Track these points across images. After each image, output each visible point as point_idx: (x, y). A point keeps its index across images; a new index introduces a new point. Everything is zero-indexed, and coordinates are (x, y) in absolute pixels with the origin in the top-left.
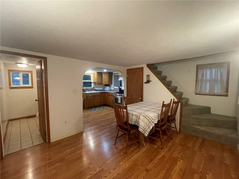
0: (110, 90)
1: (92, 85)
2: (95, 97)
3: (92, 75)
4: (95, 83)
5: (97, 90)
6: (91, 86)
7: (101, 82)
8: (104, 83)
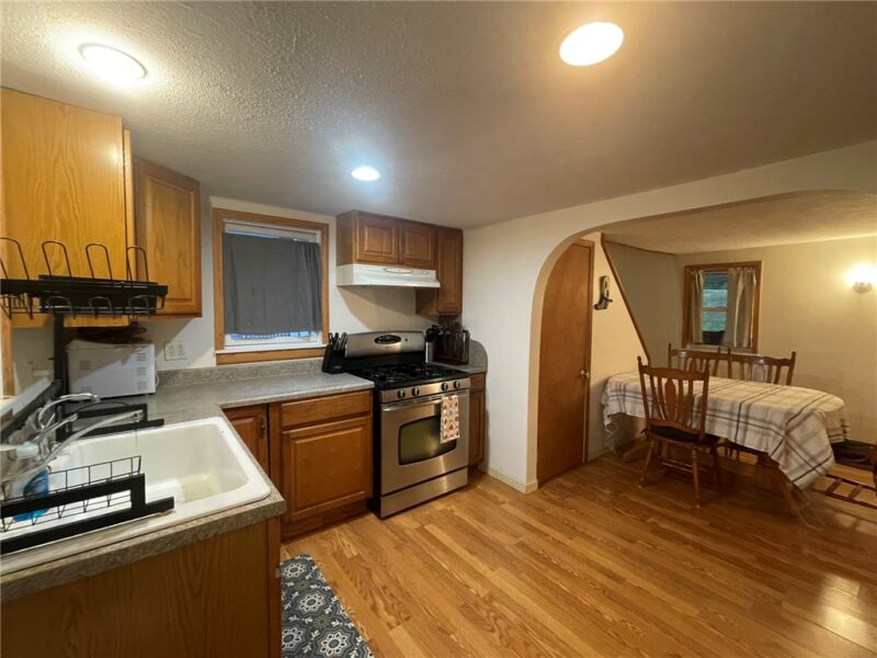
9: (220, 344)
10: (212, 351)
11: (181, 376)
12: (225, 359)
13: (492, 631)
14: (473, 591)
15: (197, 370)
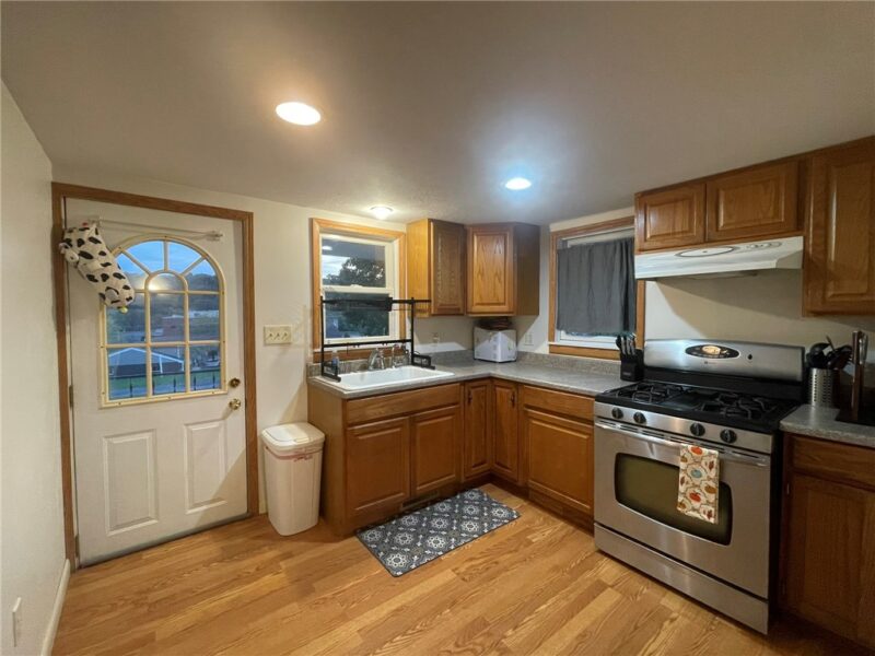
0: (519, 359)
1: (395, 317)
2: (413, 422)
3: (396, 243)
4: (412, 302)
5: (427, 362)
6: (383, 328)
7: (460, 302)
8: (477, 308)
9: (552, 338)
10: (547, 343)
11: (528, 357)
12: (556, 349)
13: (457, 646)
14: (510, 632)
15: (536, 355)
